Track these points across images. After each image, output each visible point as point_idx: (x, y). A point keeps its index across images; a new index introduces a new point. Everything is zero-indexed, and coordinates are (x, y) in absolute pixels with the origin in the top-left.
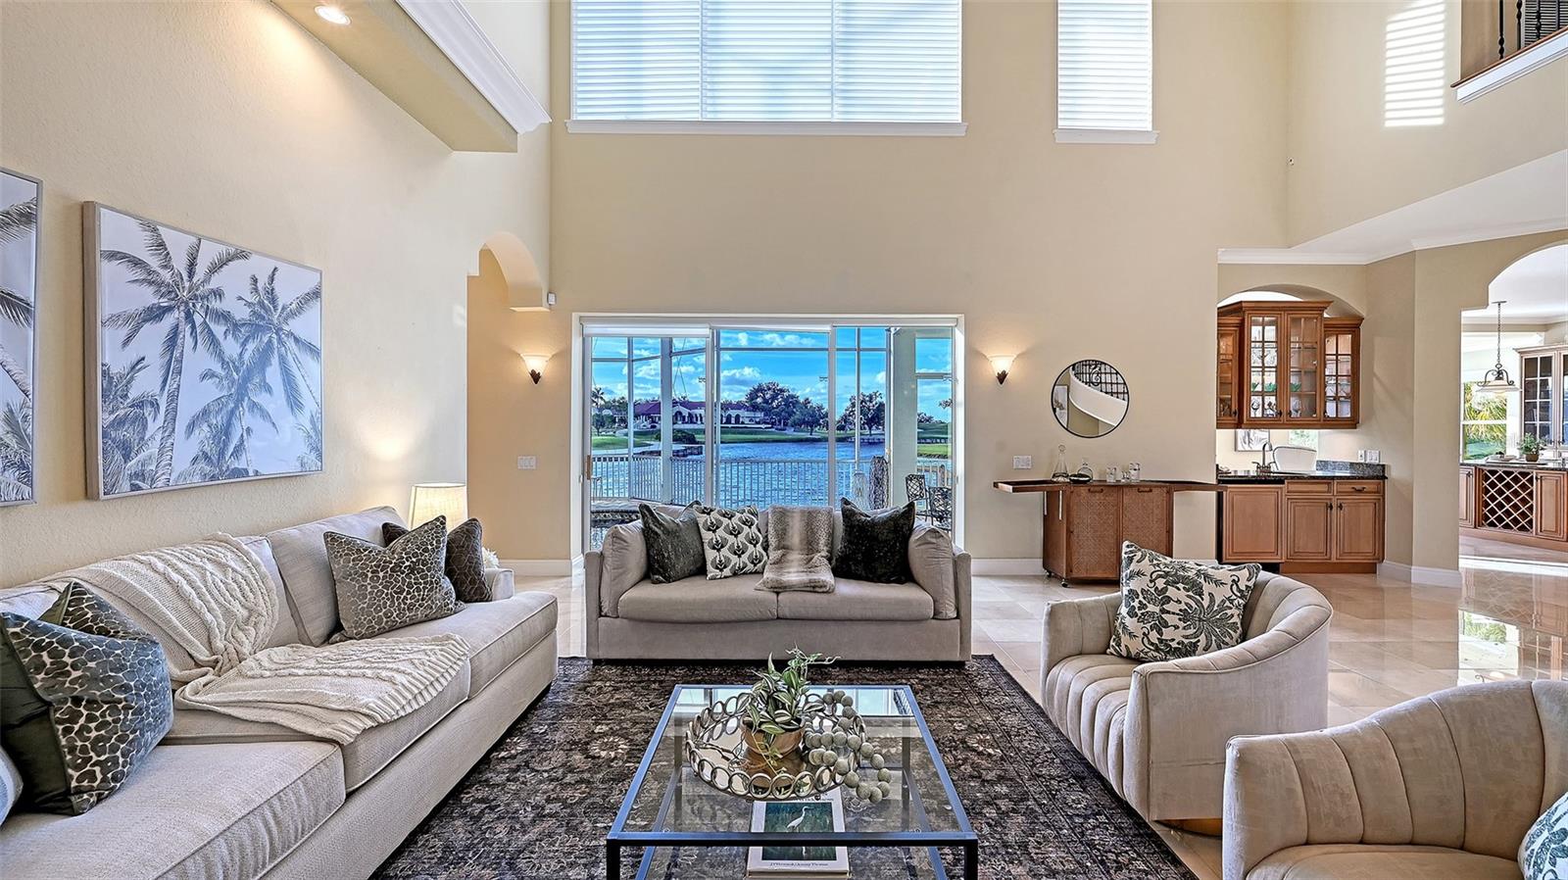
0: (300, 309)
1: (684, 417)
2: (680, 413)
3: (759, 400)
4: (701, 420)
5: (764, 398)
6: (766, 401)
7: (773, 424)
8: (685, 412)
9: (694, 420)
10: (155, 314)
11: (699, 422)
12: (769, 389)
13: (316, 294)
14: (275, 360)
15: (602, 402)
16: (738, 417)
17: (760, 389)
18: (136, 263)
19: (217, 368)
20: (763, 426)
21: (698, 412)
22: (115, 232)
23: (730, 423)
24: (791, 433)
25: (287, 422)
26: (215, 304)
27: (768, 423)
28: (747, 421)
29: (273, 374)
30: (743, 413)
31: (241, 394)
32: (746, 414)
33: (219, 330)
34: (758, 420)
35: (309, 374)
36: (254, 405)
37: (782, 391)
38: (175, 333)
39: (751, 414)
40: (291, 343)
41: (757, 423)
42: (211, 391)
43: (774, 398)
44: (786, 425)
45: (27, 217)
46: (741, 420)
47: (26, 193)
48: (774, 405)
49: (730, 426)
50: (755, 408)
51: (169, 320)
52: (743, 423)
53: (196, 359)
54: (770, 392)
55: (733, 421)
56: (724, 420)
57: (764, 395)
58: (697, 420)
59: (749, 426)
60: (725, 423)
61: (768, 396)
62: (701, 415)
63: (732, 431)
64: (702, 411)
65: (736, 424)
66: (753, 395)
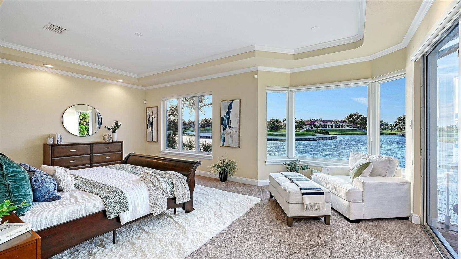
1: (322, 126)
2: (320, 124)
3: (351, 119)
4: (328, 126)
5: (353, 118)
6: (354, 119)
7: (357, 128)
8: (322, 124)
9: (326, 126)
12: (355, 115)
16: (342, 125)
17: (351, 115)
20: (353, 129)
24: (365, 131)
27: (355, 128)
28: (346, 127)
30: (344, 124)
32: (346, 124)
34: (351, 126)
37: (361, 115)
39: (348, 124)
41: (350, 127)
43: (357, 119)
44: (363, 128)
46: (344, 126)
48: (357, 121)
50: (350, 122)
52: (345, 127)
55: (341, 127)
56: (337, 126)
57: (353, 117)
58: (327, 126)
59: (347, 129)
60: (338, 128)
61: (354, 118)
62: (328, 125)
63: (341, 130)
64: (329, 123)
65: (342, 128)
66: (348, 118)
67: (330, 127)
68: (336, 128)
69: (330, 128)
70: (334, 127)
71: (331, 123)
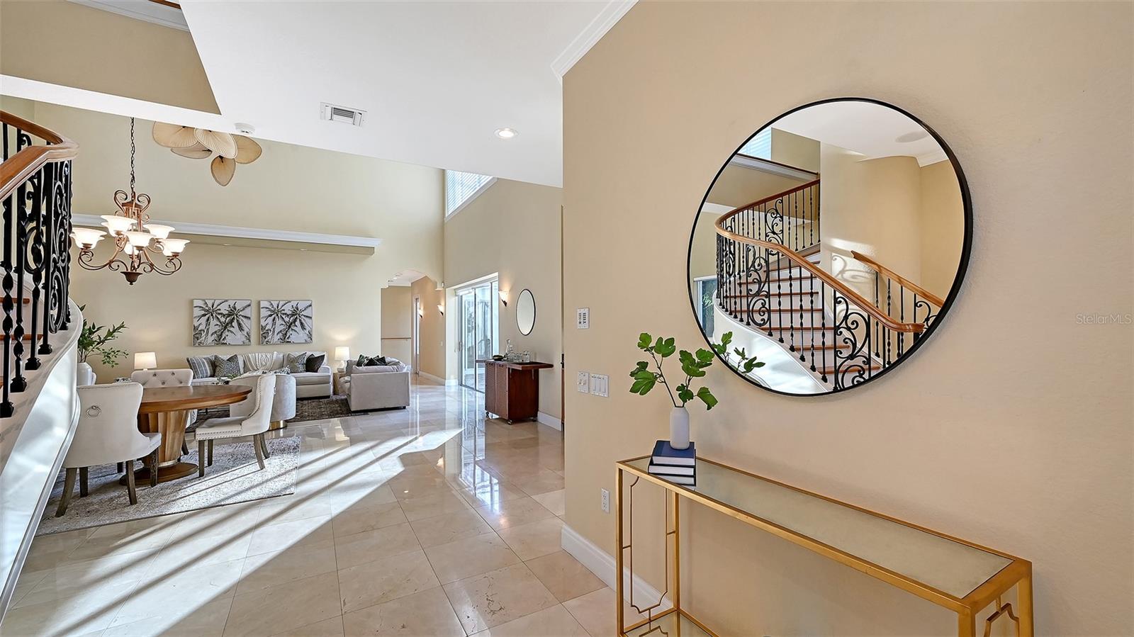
0: (305, 309)
10: (270, 316)
13: (310, 306)
14: (298, 320)
18: (267, 308)
19: (284, 323)
22: (263, 304)
25: (301, 332)
26: (283, 312)
29: (298, 323)
31: (290, 327)
33: (284, 317)
35: (307, 322)
36: (292, 329)
38: (274, 318)
40: (303, 317)
42: (282, 327)
45: (249, 305)
47: (248, 303)
51: (273, 316)
53: (279, 322)
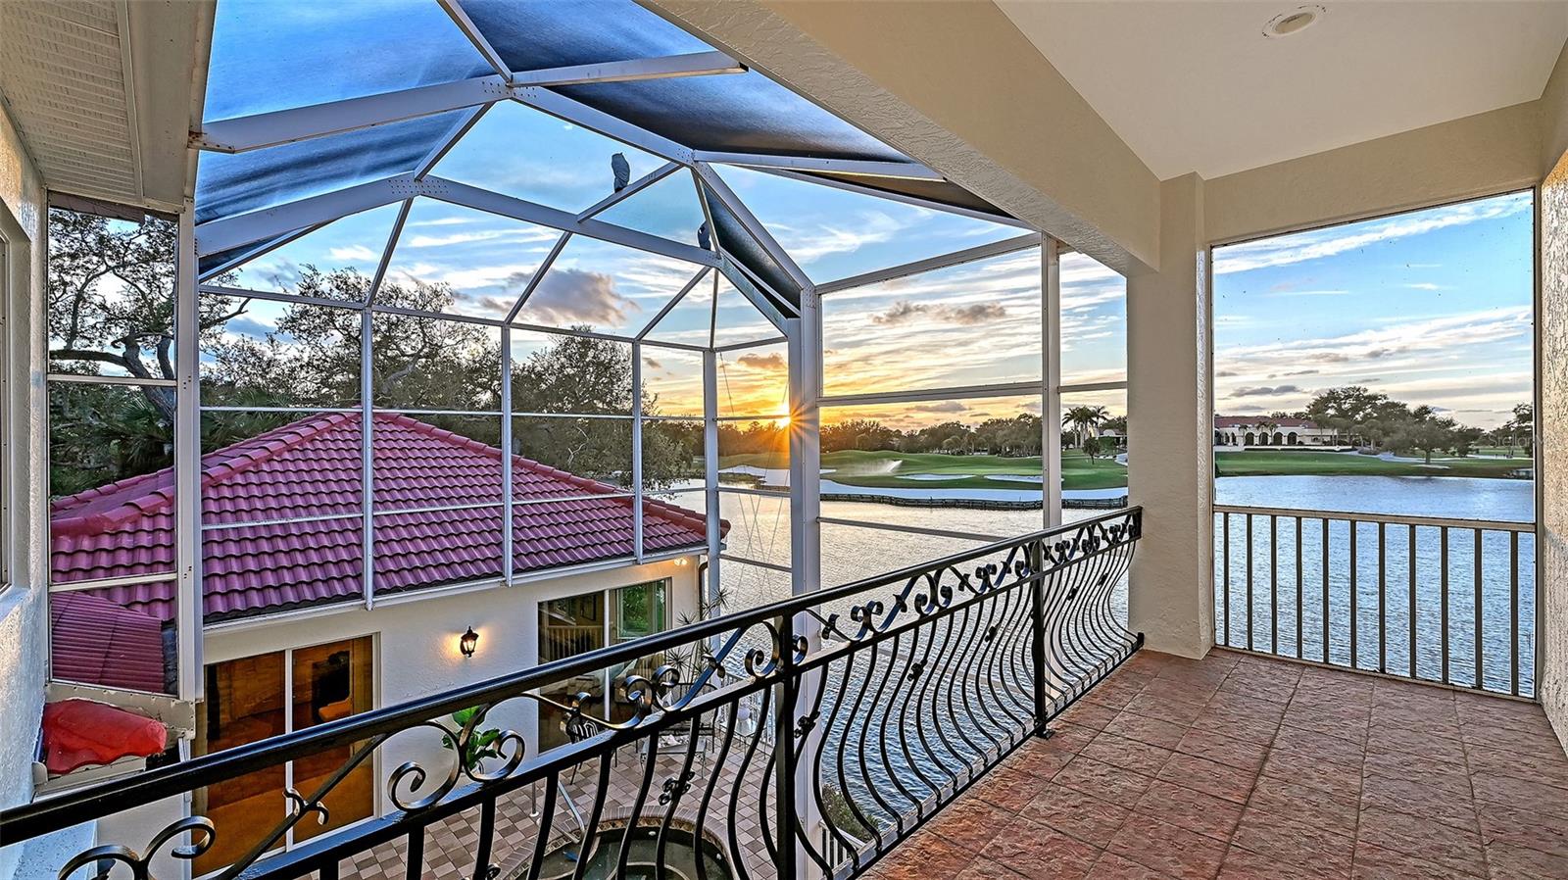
3: (1331, 412)
4: (1234, 440)
5: (1339, 409)
6: (1342, 413)
7: (1355, 444)
11: (1231, 443)
12: (1350, 396)
15: (1101, 421)
16: (1292, 438)
17: (1333, 396)
20: (1336, 448)
21: (1229, 430)
23: (1280, 444)
24: (1387, 457)
27: (1346, 444)
28: (1308, 441)
30: (1302, 432)
32: (1308, 432)
34: (1327, 439)
37: (1375, 398)
39: (1317, 432)
41: (1325, 443)
43: (1355, 409)
44: (1378, 444)
46: (1299, 440)
48: (1359, 417)
49: (1279, 447)
50: (1322, 423)
52: (1301, 443)
54: (1351, 401)
55: (1285, 441)
56: (1270, 440)
57: (1340, 405)
58: (1228, 441)
59: (1312, 448)
60: (1271, 444)
61: (1346, 406)
62: (1233, 434)
63: (1285, 455)
64: (1235, 430)
65: (1289, 444)
66: (1320, 405)
67: (1240, 441)
68: (1267, 445)
69: (1241, 447)
70: (1256, 441)
71: (1245, 427)
